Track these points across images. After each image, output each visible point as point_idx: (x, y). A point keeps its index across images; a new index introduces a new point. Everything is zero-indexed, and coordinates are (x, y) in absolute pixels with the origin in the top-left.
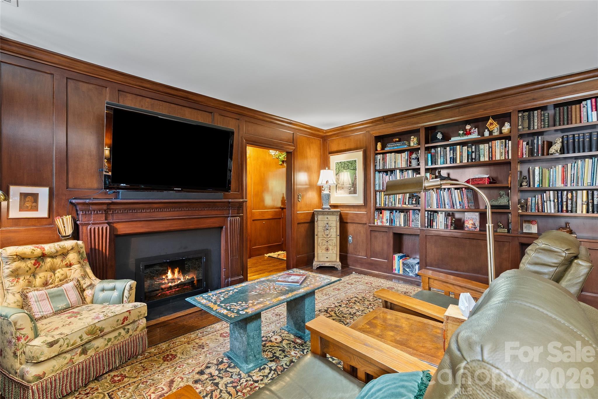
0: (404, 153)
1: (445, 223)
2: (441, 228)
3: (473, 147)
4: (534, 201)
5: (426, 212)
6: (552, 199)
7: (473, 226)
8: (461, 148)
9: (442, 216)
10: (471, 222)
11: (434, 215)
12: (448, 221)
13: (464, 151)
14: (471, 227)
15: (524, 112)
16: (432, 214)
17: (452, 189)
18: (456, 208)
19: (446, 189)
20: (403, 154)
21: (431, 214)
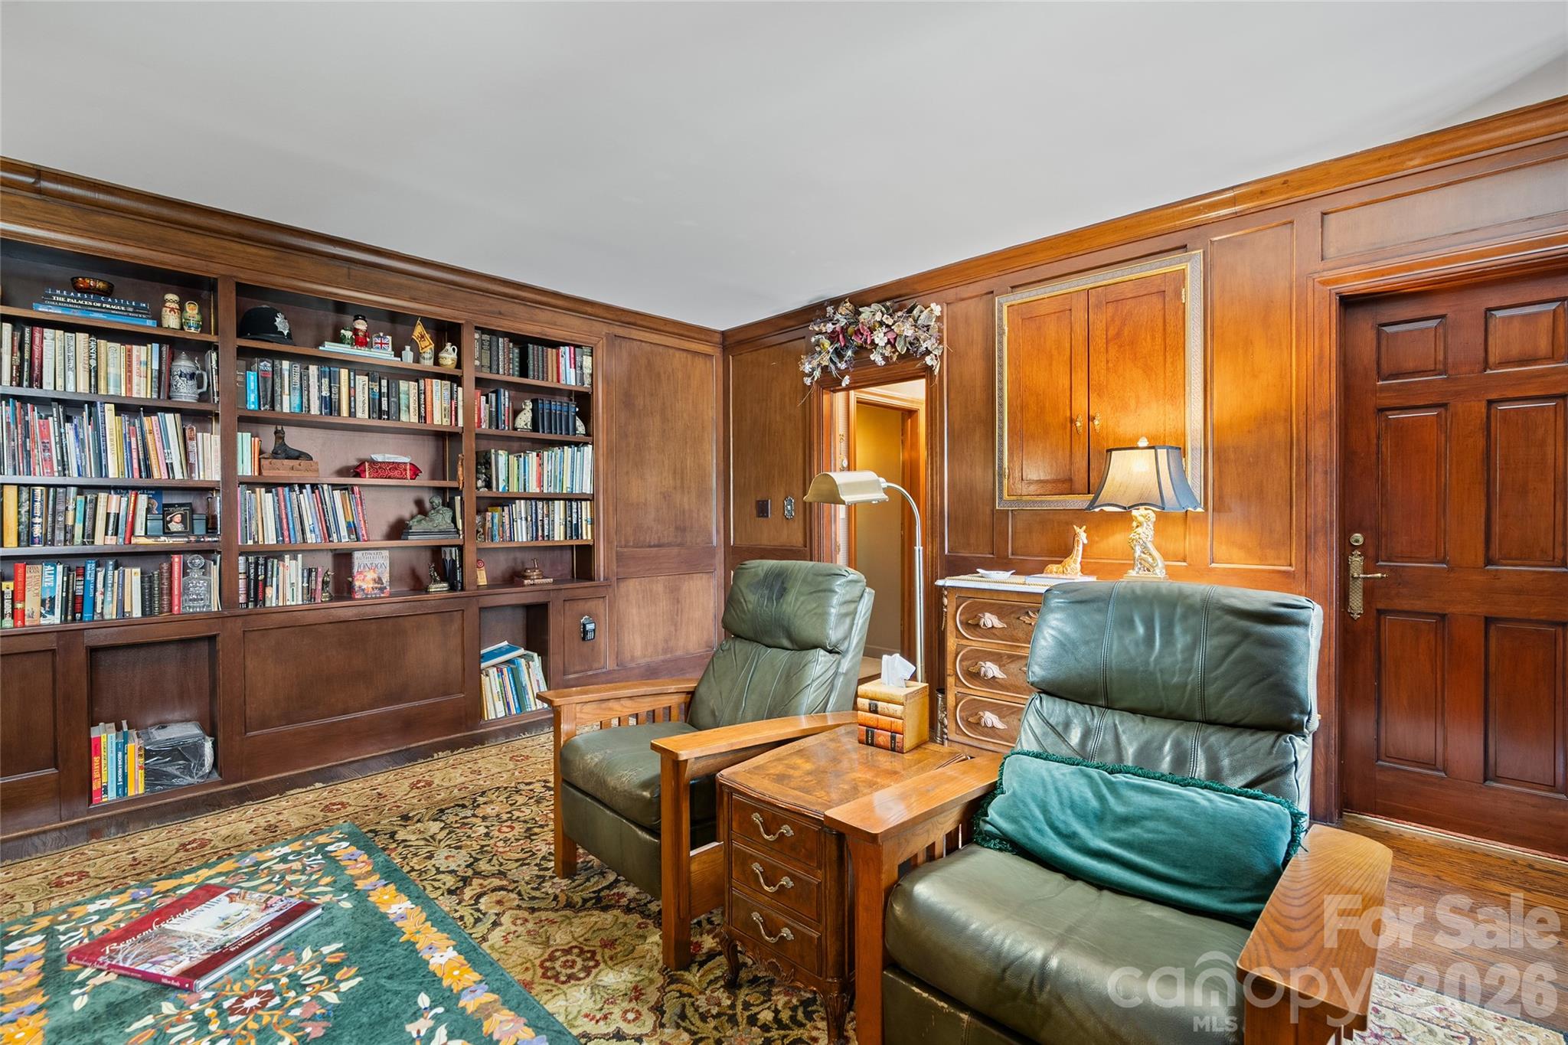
0: (143, 348)
1: (305, 585)
2: (294, 603)
3: (384, 383)
4: (496, 521)
5: (242, 559)
6: (523, 516)
7: (376, 585)
8: (352, 378)
9: (297, 566)
10: (371, 575)
11: (270, 564)
12: (313, 578)
13: (361, 386)
14: (370, 589)
15: (483, 333)
16: (261, 561)
17: (325, 487)
18: (336, 541)
19: (308, 486)
20: (139, 352)
21: (257, 564)
